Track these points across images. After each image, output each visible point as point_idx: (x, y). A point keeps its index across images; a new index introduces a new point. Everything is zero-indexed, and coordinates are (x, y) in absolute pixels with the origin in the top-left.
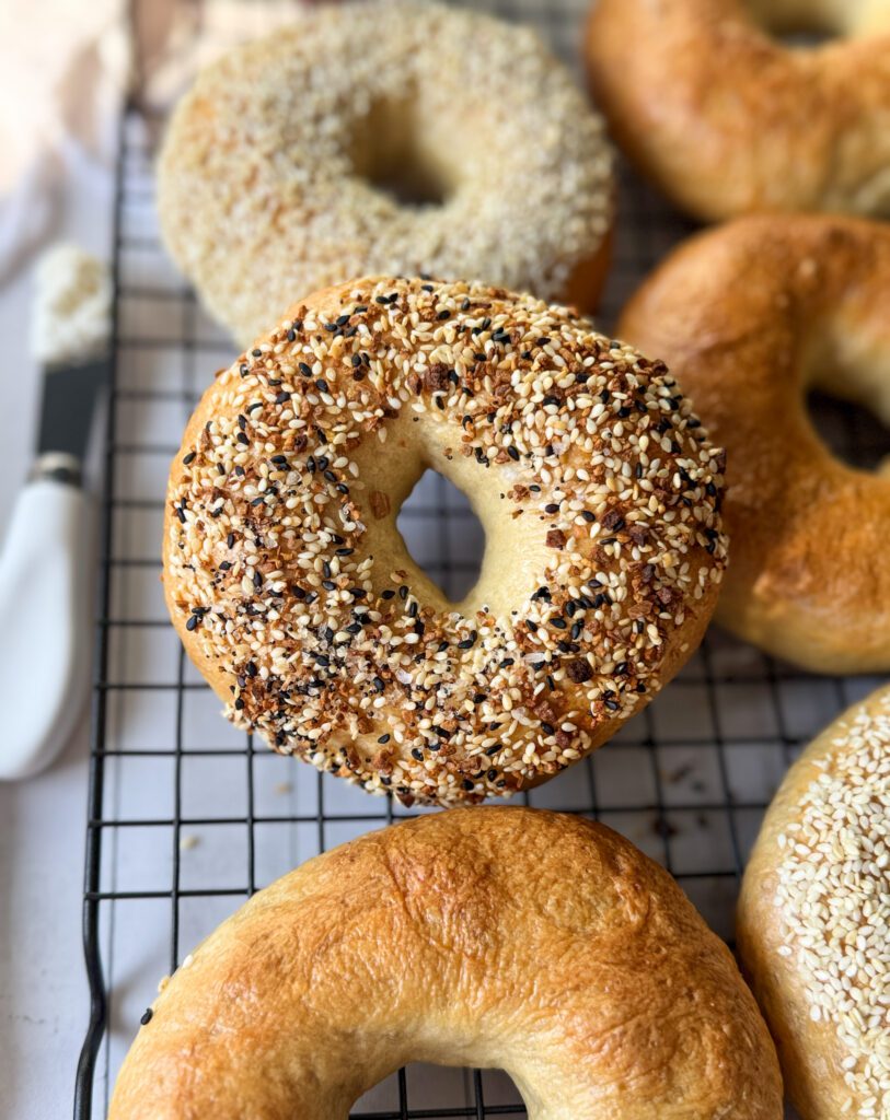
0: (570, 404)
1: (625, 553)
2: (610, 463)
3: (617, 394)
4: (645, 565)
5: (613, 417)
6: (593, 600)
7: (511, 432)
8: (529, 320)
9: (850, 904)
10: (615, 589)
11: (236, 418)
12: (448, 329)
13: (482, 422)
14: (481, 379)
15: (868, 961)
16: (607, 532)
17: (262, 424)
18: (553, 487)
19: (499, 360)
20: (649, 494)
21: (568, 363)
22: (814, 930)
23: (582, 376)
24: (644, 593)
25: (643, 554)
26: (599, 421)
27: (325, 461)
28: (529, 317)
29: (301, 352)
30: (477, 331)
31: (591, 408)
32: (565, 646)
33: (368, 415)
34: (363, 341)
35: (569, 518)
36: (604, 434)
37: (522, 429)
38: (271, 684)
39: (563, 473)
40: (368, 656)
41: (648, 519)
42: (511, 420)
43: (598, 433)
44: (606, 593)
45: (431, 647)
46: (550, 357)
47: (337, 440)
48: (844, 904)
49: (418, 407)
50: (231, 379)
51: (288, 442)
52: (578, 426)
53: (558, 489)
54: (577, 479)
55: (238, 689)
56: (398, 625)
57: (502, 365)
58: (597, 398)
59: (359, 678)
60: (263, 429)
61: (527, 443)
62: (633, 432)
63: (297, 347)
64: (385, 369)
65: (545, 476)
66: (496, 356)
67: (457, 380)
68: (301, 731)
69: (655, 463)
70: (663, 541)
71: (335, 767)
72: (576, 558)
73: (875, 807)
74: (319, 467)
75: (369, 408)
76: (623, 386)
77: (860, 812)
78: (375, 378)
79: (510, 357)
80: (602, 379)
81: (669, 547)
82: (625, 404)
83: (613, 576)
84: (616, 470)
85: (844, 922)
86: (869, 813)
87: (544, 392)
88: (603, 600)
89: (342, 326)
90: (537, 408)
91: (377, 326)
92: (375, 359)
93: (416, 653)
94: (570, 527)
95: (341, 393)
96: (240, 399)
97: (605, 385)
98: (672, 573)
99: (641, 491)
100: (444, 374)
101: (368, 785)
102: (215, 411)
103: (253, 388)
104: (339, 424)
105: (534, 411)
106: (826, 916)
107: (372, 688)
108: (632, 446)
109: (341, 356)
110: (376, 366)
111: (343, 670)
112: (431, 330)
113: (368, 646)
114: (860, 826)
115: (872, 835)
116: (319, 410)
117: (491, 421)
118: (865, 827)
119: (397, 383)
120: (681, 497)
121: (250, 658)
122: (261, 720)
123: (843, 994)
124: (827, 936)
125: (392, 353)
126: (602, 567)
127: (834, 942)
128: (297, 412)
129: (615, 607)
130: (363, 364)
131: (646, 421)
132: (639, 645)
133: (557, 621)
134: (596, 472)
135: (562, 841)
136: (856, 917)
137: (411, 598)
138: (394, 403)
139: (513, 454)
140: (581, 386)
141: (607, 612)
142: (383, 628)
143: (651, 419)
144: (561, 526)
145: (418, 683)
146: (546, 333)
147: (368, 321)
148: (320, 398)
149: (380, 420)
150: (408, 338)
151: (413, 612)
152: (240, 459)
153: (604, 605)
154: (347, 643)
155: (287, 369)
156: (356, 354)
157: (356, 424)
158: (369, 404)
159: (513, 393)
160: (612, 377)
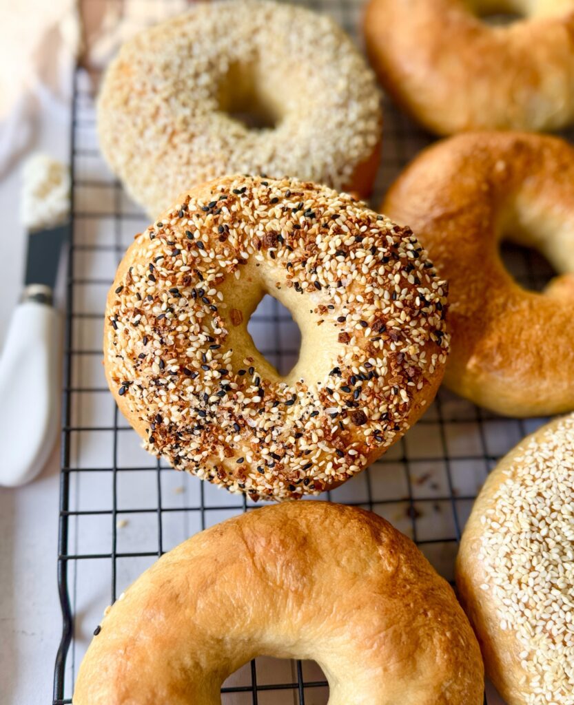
0: (352, 255)
1: (386, 346)
2: (376, 291)
3: (381, 249)
4: (398, 353)
5: (378, 263)
6: (367, 375)
7: (316, 272)
8: (327, 203)
9: (525, 558)
10: (380, 368)
11: (147, 265)
12: (277, 209)
13: (298, 267)
14: (297, 240)
15: (535, 593)
16: (375, 334)
17: (163, 269)
18: (342, 306)
19: (309, 228)
20: (401, 310)
21: (350, 230)
22: (503, 574)
23: (359, 238)
24: (398, 370)
25: (397, 347)
26: (370, 265)
27: (202, 292)
28: (327, 201)
29: (187, 224)
30: (295, 210)
31: (365, 257)
32: (350, 403)
33: (229, 263)
34: (225, 217)
35: (352, 325)
36: (373, 274)
37: (323, 271)
38: (171, 428)
39: (348, 297)
40: (230, 410)
41: (400, 325)
42: (316, 265)
43: (369, 273)
44: (375, 371)
45: (269, 404)
46: (339, 226)
47: (210, 278)
48: (521, 558)
49: (259, 257)
50: (144, 241)
51: (180, 280)
52: (357, 269)
53: (345, 307)
54: (356, 301)
55: (150, 431)
56: (248, 391)
57: (310, 231)
58: (368, 252)
59: (224, 424)
60: (164, 272)
61: (325, 279)
62: (391, 272)
63: (185, 221)
64: (239, 235)
65: (337, 299)
66: (306, 227)
67: (283, 241)
68: (190, 456)
69: (404, 291)
70: (409, 338)
71: (211, 477)
72: (356, 350)
73: (540, 499)
74: (199, 295)
75: (229, 258)
76: (385, 244)
77: (531, 503)
78: (232, 240)
79: (315, 227)
80: (372, 240)
81: (413, 342)
82: (386, 255)
83: (379, 360)
84: (380, 295)
85: (520, 569)
86: (536, 502)
87: (336, 248)
88: (373, 375)
89: (212, 208)
90: (332, 258)
91: (234, 208)
92: (233, 228)
93: (259, 408)
94: (352, 331)
95: (212, 249)
96: (150, 254)
97: (374, 243)
98: (415, 358)
99: (396, 308)
100: (275, 238)
101: (231, 488)
102: (135, 261)
103: (158, 247)
104: (211, 268)
105: (330, 260)
106: (509, 566)
107: (233, 430)
108: (390, 280)
109: (212, 226)
110: (233, 233)
111: (215, 419)
112: (266, 210)
113: (229, 404)
114: (530, 511)
115: (538, 516)
116: (198, 260)
117: (304, 266)
118: (534, 511)
119: (246, 243)
120: (420, 312)
121: (158, 412)
122: (165, 450)
123: (520, 613)
124: (510, 578)
125: (243, 224)
126: (372, 355)
127: (514, 582)
128: (185, 262)
129: (380, 379)
130: (225, 231)
131: (398, 265)
132: (395, 402)
133: (345, 388)
134: (368, 297)
135: (349, 525)
136: (528, 566)
137: (256, 375)
138: (244, 255)
139: (318, 286)
140: (359, 244)
141: (376, 382)
142: (238, 393)
143: (402, 264)
144: (347, 330)
145: (261, 426)
146: (337, 211)
147: (228, 205)
148: (199, 253)
149: (236, 266)
150: (253, 215)
151: (257, 383)
152: (150, 291)
153: (373, 378)
154: (217, 403)
155: (178, 235)
156: (221, 225)
157: (221, 268)
158: (229, 256)
159: (317, 249)
160: (378, 238)
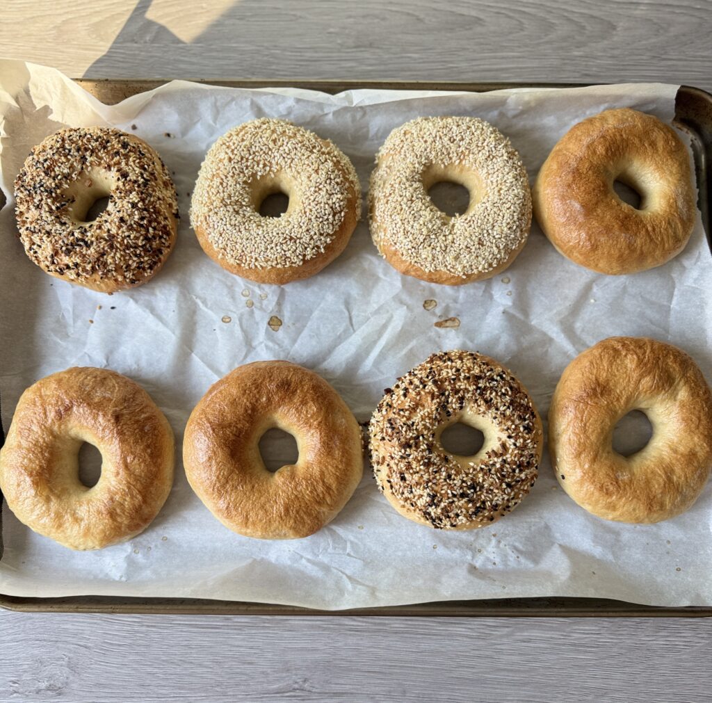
0: (134, 210)
3: (145, 222)
23: (145, 210)
29: (112, 139)
31: (137, 216)
32: (72, 244)
40: (42, 199)
45: (54, 214)
46: (146, 199)
51: (85, 147)
56: (55, 202)
58: (140, 216)
59: (36, 200)
60: (85, 140)
63: (114, 137)
74: (83, 159)
90: (128, 202)
93: (51, 211)
100: (126, 176)
103: (96, 133)
107: (35, 205)
111: (35, 195)
113: (44, 197)
116: (97, 151)
133: (78, 240)
152: (74, 139)
154: (42, 192)
159: (129, 194)
